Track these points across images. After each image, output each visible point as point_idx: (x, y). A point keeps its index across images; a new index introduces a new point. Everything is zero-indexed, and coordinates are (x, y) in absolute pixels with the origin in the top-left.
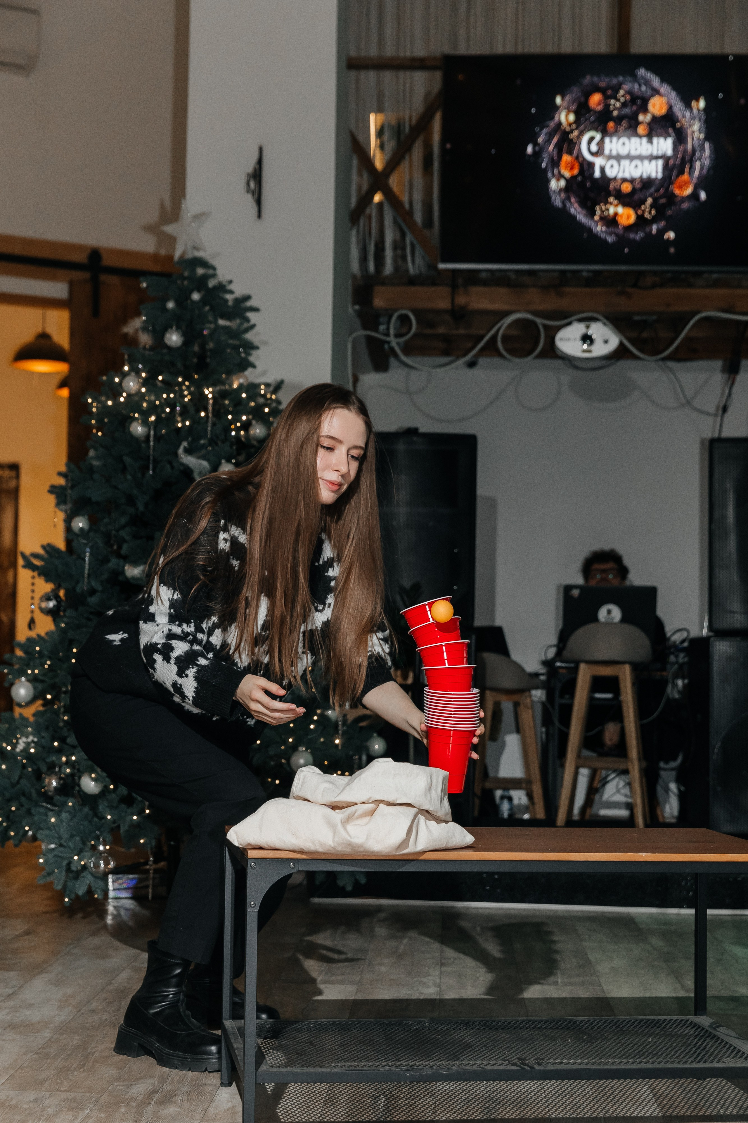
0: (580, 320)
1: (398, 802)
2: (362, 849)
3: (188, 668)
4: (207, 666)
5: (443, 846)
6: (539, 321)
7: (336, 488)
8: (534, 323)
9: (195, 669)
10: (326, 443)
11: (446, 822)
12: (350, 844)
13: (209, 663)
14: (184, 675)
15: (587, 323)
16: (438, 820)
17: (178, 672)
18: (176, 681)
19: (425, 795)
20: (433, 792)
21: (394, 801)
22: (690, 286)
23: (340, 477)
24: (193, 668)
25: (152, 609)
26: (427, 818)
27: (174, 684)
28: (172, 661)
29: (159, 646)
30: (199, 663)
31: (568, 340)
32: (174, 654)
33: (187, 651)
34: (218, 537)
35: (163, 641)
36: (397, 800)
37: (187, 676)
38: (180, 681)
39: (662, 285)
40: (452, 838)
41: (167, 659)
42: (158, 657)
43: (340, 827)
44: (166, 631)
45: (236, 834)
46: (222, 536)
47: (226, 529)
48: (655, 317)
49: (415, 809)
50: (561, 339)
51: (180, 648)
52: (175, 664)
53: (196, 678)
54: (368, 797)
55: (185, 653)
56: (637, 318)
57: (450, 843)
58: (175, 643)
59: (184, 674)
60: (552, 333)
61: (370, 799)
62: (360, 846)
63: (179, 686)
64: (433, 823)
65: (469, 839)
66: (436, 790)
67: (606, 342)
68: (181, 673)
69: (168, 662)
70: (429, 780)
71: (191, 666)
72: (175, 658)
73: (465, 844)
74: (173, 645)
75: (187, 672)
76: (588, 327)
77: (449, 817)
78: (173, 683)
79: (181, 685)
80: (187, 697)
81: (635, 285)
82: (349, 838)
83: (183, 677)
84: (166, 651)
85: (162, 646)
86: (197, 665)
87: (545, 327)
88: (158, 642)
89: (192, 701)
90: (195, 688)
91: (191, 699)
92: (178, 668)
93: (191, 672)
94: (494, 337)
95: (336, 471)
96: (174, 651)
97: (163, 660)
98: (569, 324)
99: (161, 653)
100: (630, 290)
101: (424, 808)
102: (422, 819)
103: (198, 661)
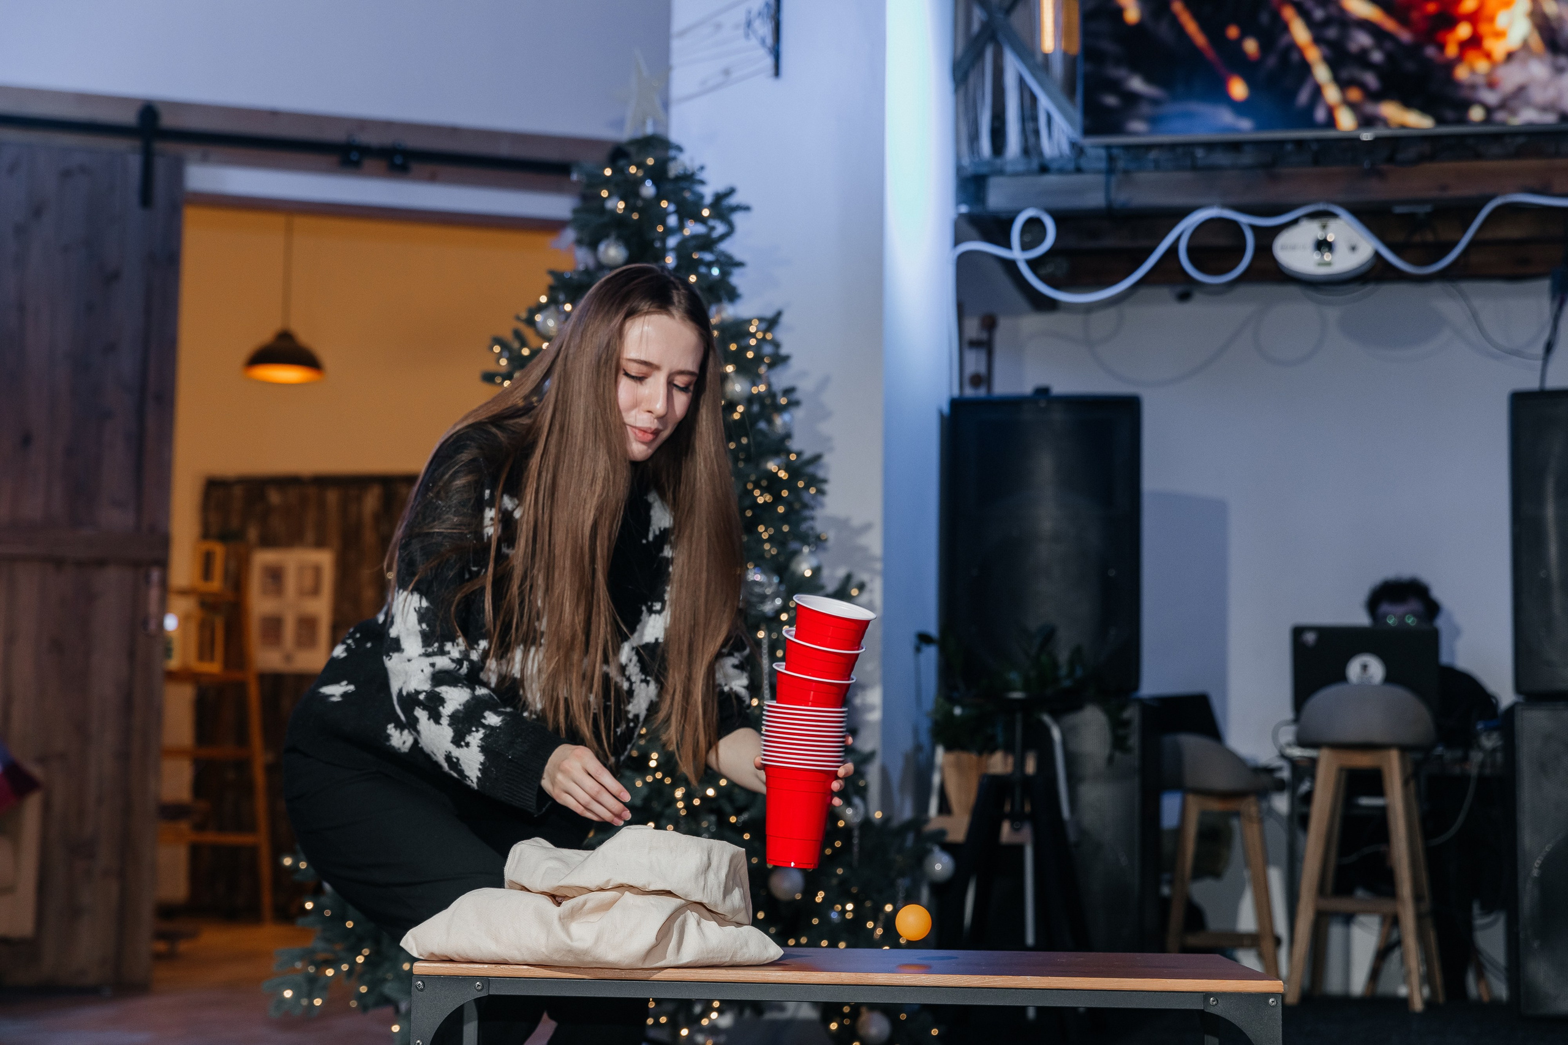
0: (1312, 216)
1: (652, 888)
2: (589, 959)
3: (470, 732)
4: (499, 727)
5: (727, 959)
6: (1244, 219)
7: (650, 437)
8: (1235, 224)
9: (480, 734)
10: (634, 369)
11: (739, 924)
12: (570, 951)
13: (502, 721)
14: (463, 743)
15: (1324, 220)
16: (721, 919)
17: (454, 738)
18: (450, 752)
19: (697, 878)
20: (711, 875)
21: (644, 886)
22: (1478, 156)
23: (656, 421)
24: (477, 731)
25: (393, 632)
26: (701, 915)
27: (448, 758)
28: (445, 721)
29: (422, 697)
30: (486, 722)
31: (1293, 248)
32: (447, 710)
33: (468, 701)
34: (482, 518)
35: (427, 687)
36: (649, 886)
37: (467, 745)
38: (456, 752)
39: (1432, 157)
40: (741, 948)
41: (436, 717)
42: (421, 714)
43: (557, 926)
44: (428, 670)
45: (415, 939)
46: (490, 514)
47: (491, 504)
48: (1428, 208)
49: (679, 900)
50: (1283, 248)
51: (455, 698)
52: (449, 725)
53: (483, 749)
54: (606, 879)
55: (464, 705)
56: (1399, 210)
57: (739, 955)
58: (445, 691)
59: (464, 741)
60: (1266, 237)
61: (608, 881)
62: (586, 952)
63: (455, 760)
64: (713, 924)
65: (774, 951)
66: (717, 874)
67: (1353, 248)
68: (459, 740)
69: (437, 721)
70: (705, 858)
71: (474, 729)
72: (449, 716)
73: (767, 959)
74: (444, 695)
75: (468, 739)
76: (1324, 227)
77: (742, 917)
78: (446, 755)
79: (458, 759)
80: (469, 777)
81: (1391, 159)
82: (568, 941)
83: (462, 746)
84: (433, 704)
85: (426, 698)
86: (484, 726)
87: (1254, 228)
88: (419, 688)
89: (477, 784)
90: (481, 764)
91: (475, 780)
92: (455, 731)
93: (475, 738)
94: (1173, 250)
95: (649, 412)
96: (445, 705)
97: (429, 719)
98: (1295, 222)
99: (424, 706)
100: (1385, 167)
101: (694, 899)
102: (692, 917)
103: (484, 718)
